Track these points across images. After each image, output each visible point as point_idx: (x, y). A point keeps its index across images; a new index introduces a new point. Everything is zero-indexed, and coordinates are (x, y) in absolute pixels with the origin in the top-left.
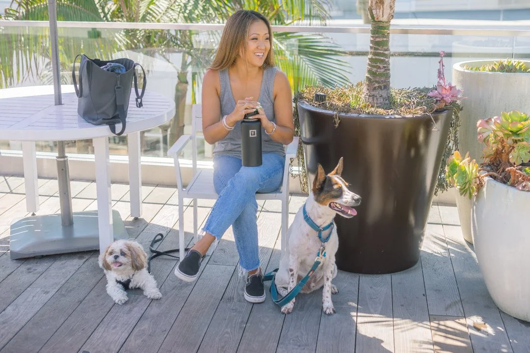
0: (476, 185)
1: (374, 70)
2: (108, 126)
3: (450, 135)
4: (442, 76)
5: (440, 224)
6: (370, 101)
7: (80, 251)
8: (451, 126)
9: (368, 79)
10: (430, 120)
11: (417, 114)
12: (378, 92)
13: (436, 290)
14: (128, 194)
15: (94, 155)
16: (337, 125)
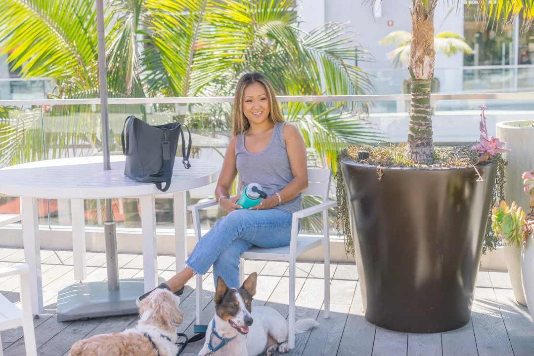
0: (524, 232)
1: (416, 127)
2: (155, 184)
3: (496, 192)
4: (484, 129)
5: (491, 288)
6: (413, 158)
7: (126, 313)
8: (497, 183)
9: (411, 137)
10: (474, 172)
11: (460, 165)
12: (420, 149)
13: (489, 348)
14: (175, 265)
15: (141, 229)
16: (380, 179)
